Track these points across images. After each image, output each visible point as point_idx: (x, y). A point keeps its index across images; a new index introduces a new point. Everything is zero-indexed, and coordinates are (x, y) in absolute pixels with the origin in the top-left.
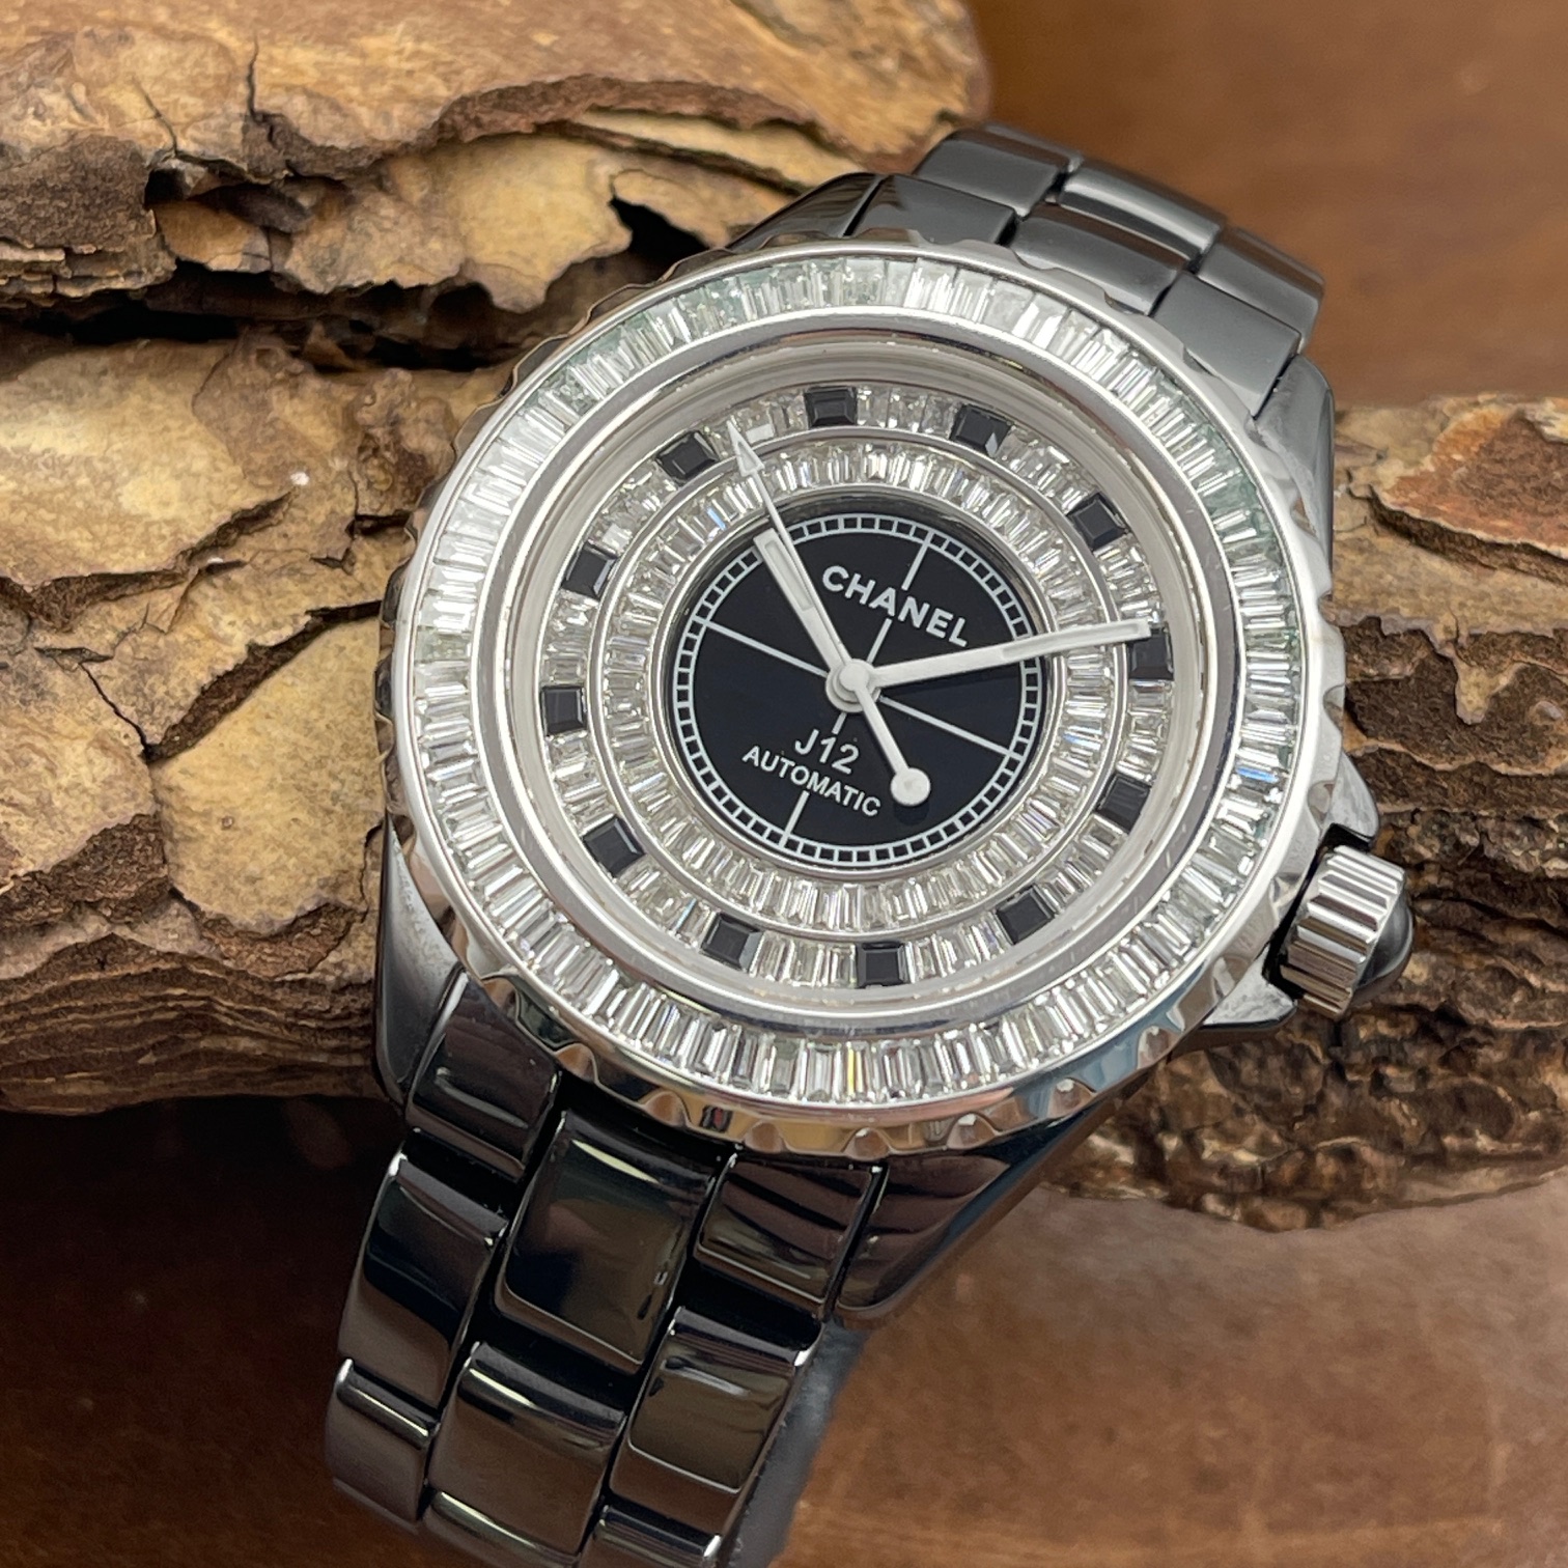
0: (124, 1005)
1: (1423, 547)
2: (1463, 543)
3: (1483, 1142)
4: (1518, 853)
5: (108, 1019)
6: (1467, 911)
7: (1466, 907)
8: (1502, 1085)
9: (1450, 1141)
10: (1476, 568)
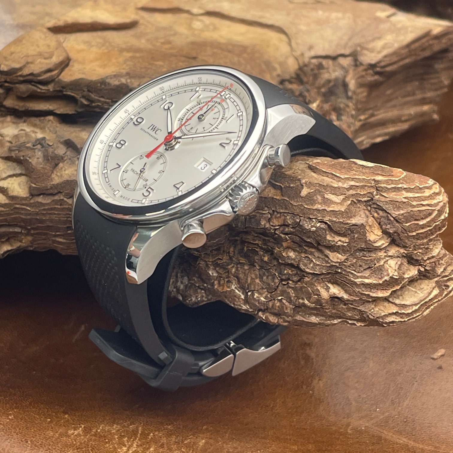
0: (64, 214)
1: (313, 171)
2: (320, 171)
3: (306, 302)
4: (306, 225)
5: (61, 217)
6: (298, 239)
7: (297, 237)
8: (309, 287)
9: (301, 301)
10: (320, 176)
